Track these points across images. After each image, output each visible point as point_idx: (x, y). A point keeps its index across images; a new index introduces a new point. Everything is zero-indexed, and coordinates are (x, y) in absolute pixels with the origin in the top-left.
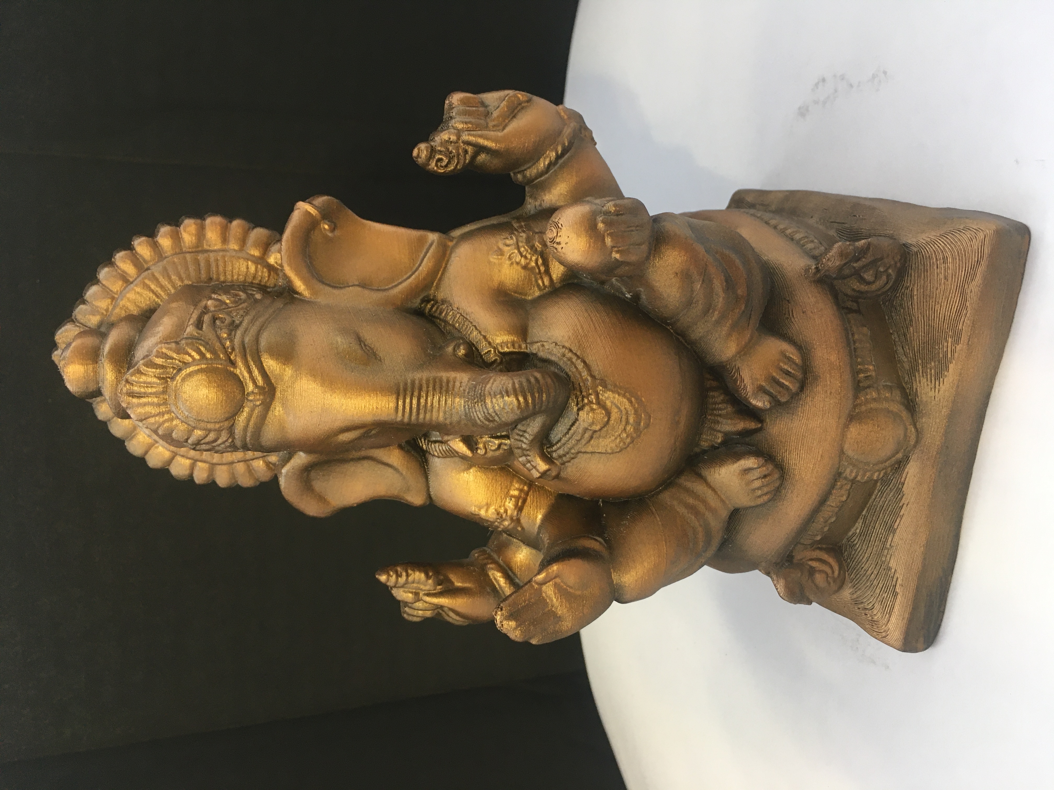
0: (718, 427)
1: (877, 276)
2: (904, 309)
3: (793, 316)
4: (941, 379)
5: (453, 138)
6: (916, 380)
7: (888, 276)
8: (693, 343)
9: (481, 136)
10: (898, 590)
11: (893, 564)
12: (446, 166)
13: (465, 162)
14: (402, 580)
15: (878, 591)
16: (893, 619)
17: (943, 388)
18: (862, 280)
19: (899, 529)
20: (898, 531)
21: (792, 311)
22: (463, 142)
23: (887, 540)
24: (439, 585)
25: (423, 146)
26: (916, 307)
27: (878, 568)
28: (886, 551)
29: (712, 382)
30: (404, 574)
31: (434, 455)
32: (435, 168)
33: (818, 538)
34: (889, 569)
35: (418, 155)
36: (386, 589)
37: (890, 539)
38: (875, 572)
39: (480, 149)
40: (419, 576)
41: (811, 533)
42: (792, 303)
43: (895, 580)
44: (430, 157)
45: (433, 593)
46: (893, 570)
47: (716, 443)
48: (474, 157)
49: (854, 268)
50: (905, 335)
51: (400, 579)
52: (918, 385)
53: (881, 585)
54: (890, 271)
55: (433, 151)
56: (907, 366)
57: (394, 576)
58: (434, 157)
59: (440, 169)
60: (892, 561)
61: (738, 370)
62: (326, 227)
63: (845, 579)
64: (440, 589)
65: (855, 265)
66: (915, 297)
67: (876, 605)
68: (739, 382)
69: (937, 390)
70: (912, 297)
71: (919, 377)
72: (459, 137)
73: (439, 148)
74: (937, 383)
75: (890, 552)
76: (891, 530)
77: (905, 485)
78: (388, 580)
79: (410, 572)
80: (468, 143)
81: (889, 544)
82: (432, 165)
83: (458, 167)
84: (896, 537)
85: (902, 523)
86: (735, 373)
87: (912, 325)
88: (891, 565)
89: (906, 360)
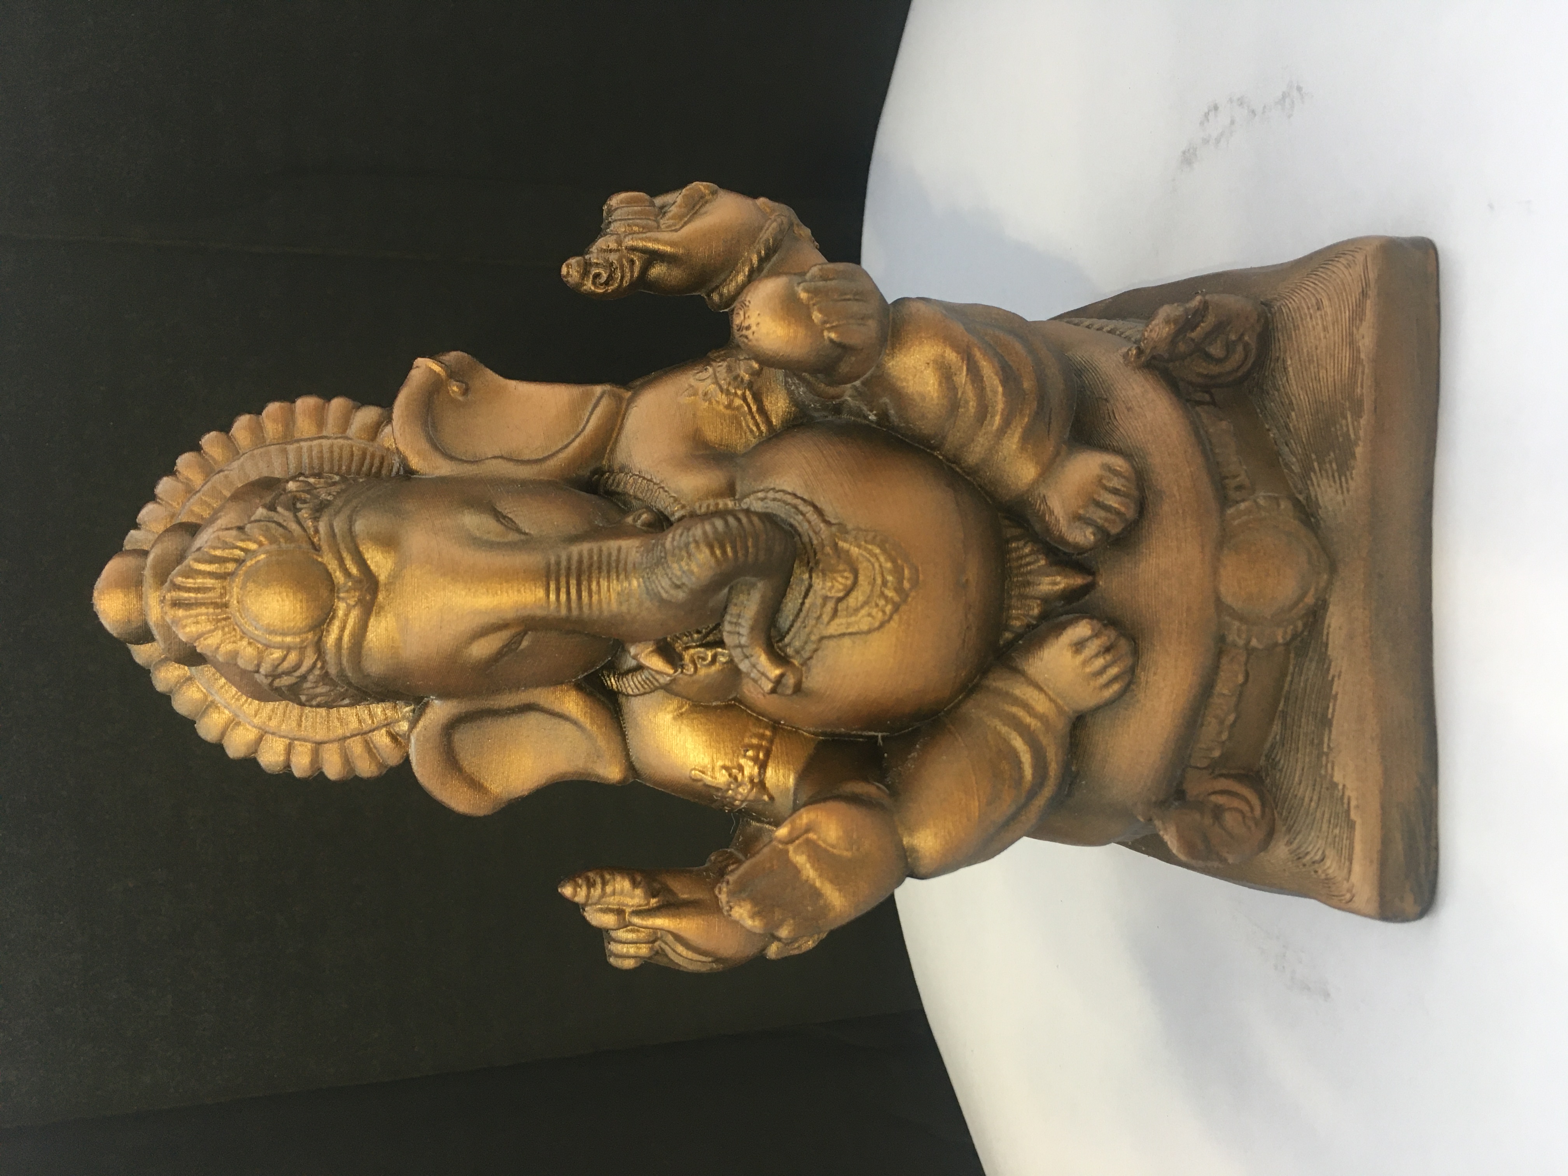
0: (1030, 591)
1: (1229, 348)
2: (1278, 390)
3: (1115, 418)
4: (1348, 473)
5: (613, 246)
6: (1313, 485)
7: (1246, 346)
8: (973, 471)
9: (650, 240)
10: (1353, 815)
11: (1338, 777)
12: (607, 283)
13: (632, 276)
14: (596, 892)
15: (1325, 826)
16: (1357, 868)
17: (1352, 484)
18: (1208, 357)
19: (1336, 717)
20: (1335, 722)
21: (1114, 413)
22: (626, 248)
23: (1321, 743)
24: (654, 897)
25: (573, 261)
26: (1293, 382)
27: (1317, 788)
28: (1324, 758)
29: (1013, 530)
30: (599, 880)
31: (628, 695)
32: (593, 288)
33: (1217, 754)
34: (1336, 785)
35: (568, 272)
36: (575, 909)
37: (1326, 740)
38: (1315, 798)
39: (653, 257)
40: (623, 884)
41: (1203, 746)
42: (1112, 402)
43: (1346, 801)
44: (585, 273)
45: (645, 910)
46: (1340, 787)
47: (1032, 617)
48: (644, 270)
49: (1193, 340)
50: (1287, 427)
51: (592, 890)
52: (1318, 489)
53: (1327, 816)
54: (1246, 338)
55: (586, 267)
56: (1296, 468)
57: (584, 888)
58: (589, 272)
59: (600, 289)
60: (1336, 773)
61: (1044, 499)
62: (455, 389)
63: (1274, 820)
64: (656, 903)
65: (1193, 335)
66: (1290, 369)
67: (1327, 853)
68: (1047, 516)
69: (1345, 490)
70: (1285, 369)
71: (1317, 478)
72: (619, 243)
73: (595, 261)
74: (1343, 479)
75: (1331, 759)
76: (1325, 722)
77: (1330, 645)
78: (575, 893)
79: (608, 877)
80: (633, 249)
81: (1325, 746)
82: (589, 286)
83: (625, 284)
84: (1334, 732)
85: (1337, 707)
86: (1040, 505)
87: (1293, 410)
88: (1335, 779)
89: (1294, 460)
